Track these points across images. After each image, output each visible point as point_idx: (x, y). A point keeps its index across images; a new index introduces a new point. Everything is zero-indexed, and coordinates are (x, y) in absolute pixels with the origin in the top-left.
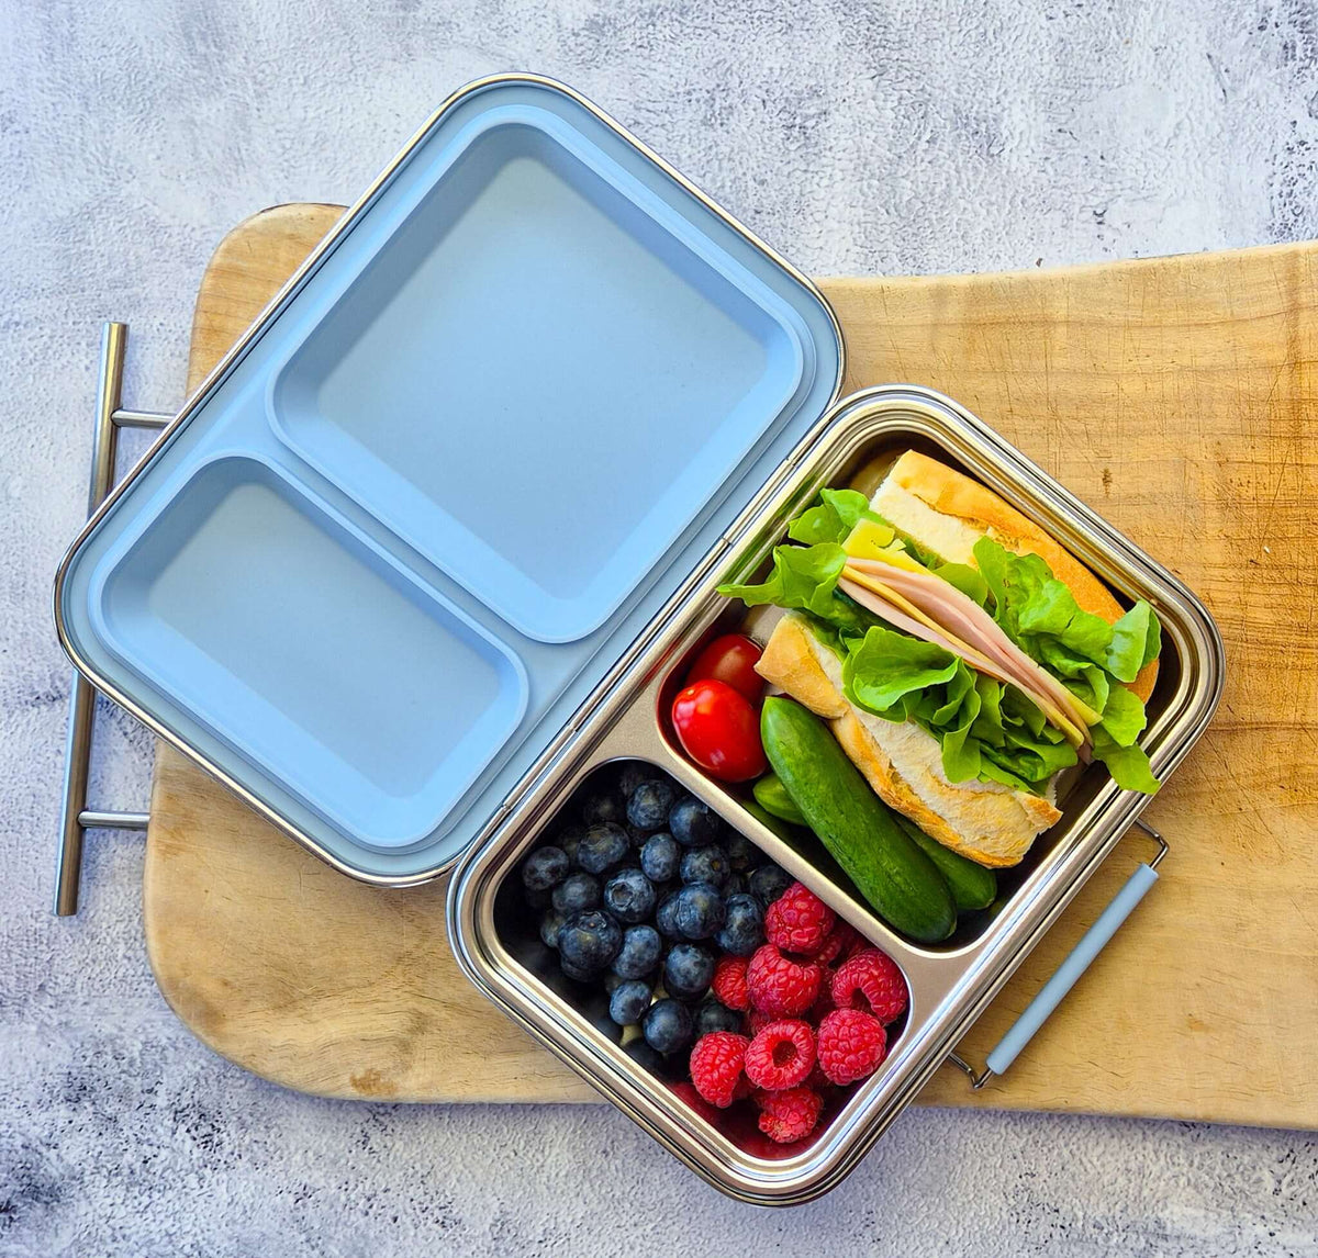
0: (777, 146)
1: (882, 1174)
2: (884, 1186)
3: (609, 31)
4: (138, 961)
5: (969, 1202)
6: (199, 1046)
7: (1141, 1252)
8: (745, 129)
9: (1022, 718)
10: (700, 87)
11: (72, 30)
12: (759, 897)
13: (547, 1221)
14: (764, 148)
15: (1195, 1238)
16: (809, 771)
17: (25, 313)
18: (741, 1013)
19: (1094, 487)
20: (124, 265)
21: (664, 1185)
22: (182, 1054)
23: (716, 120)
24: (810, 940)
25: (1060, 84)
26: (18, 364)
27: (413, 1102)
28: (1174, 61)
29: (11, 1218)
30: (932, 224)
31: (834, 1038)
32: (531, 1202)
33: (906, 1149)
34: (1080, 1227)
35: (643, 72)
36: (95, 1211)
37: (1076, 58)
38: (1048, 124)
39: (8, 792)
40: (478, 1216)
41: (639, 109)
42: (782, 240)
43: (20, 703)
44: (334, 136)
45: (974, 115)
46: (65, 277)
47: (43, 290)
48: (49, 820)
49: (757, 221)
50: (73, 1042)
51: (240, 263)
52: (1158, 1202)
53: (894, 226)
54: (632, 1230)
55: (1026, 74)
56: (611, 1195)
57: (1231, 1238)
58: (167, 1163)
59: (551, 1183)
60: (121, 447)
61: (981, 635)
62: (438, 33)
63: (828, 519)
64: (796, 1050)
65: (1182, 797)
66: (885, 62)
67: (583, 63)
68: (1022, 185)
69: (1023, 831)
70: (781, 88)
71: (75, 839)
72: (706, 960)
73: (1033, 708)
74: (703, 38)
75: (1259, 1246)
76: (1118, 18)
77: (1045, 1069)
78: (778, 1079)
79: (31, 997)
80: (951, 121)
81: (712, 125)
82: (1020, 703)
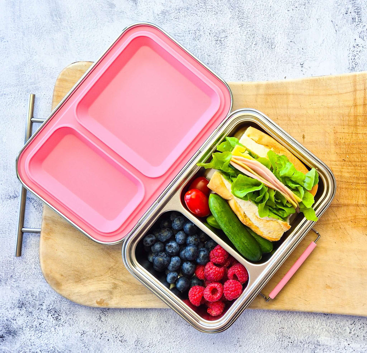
0: (213, 46)
1: (242, 328)
2: (243, 331)
3: (167, 14)
4: (38, 269)
5: (266, 335)
6: (54, 292)
7: (313, 349)
8: (205, 41)
9: (280, 200)
10: (192, 29)
11: (20, 14)
12: (208, 249)
14: (210, 46)
15: (328, 345)
16: (222, 214)
17: (7, 91)
18: (203, 280)
19: (300, 139)
20: (34, 78)
21: (182, 331)
22: (50, 295)
23: (197, 38)
24: (222, 261)
25: (291, 29)
26: (5, 105)
27: (113, 308)
28: (322, 22)
29: (3, 339)
30: (256, 67)
31: (228, 287)
32: (146, 335)
33: (249, 321)
34: (296, 343)
35: (177, 25)
36: (26, 338)
37: (295, 22)
38: (288, 40)
39: (2, 223)
40: (131, 339)
41: (175, 35)
43: (6, 198)
44: (92, 43)
45: (267, 37)
46: (18, 81)
47: (12, 85)
48: (14, 230)
50: (20, 291)
51: (66, 78)
52: (317, 335)
53: (245, 67)
54: (173, 343)
55: (282, 26)
56: (167, 333)
57: (338, 345)
58: (46, 324)
59: (151, 330)
60: (33, 128)
61: (269, 177)
62: (120, 14)
63: (227, 145)
64: (217, 291)
65: (324, 224)
66: (243, 22)
67: (160, 23)
68: (281, 56)
69: (280, 231)
70: (214, 30)
71: (20, 236)
72: (193, 265)
73: (283, 197)
74: (193, 16)
75: (345, 348)
76: (307, 11)
77: (286, 299)
78: (213, 299)
79: (8, 279)
80: (261, 39)
81: (195, 40)
82: (279, 196)
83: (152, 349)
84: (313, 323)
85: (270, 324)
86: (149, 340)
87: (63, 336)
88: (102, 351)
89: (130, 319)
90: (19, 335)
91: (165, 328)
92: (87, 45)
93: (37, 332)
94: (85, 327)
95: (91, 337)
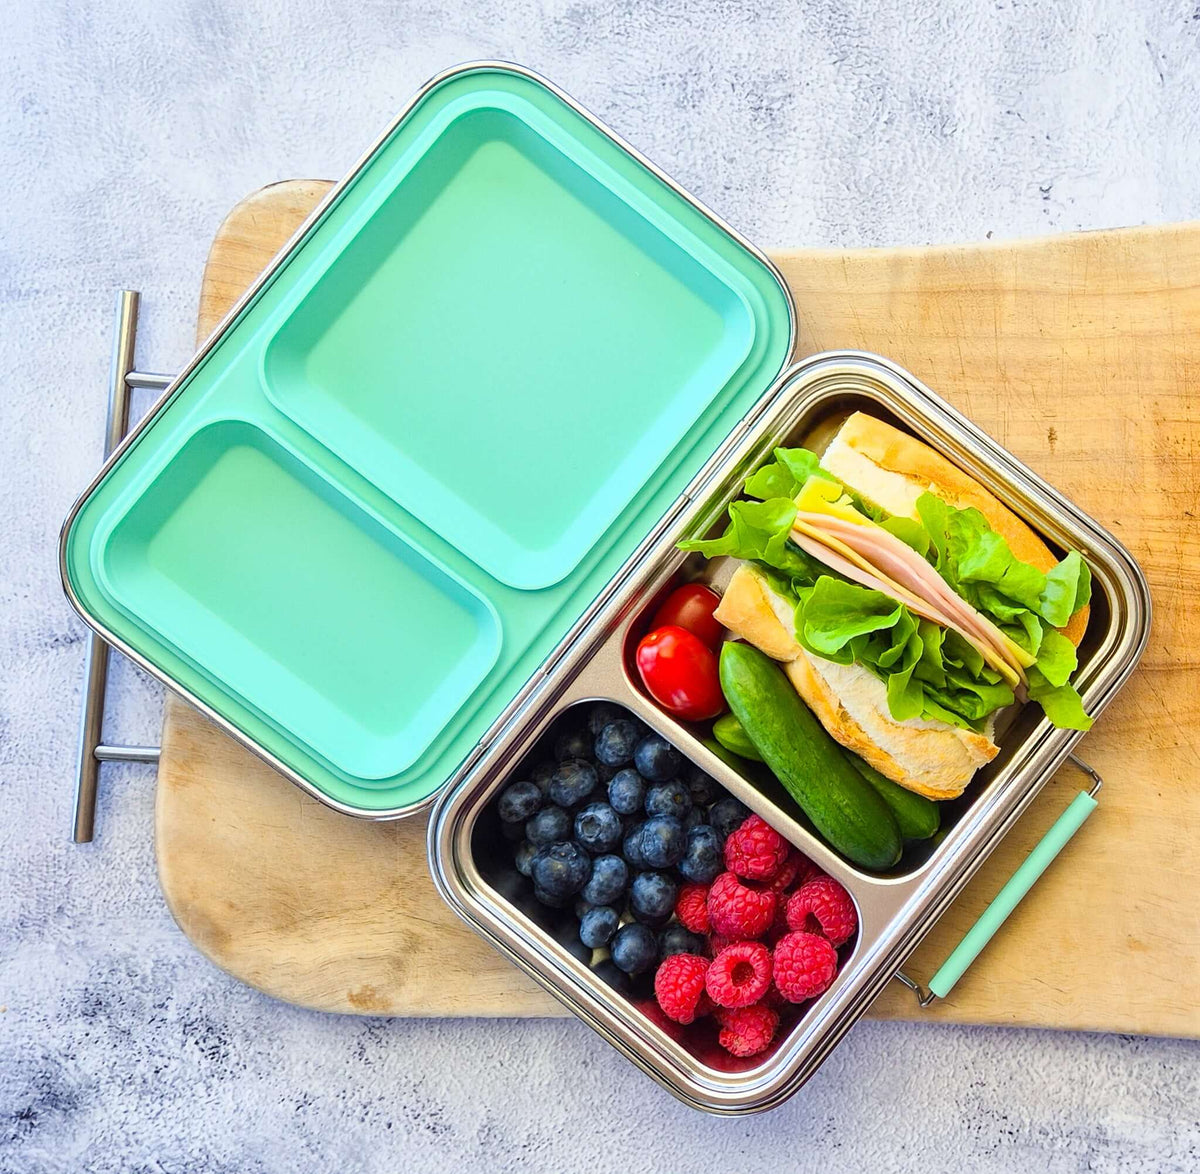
0: (745, 126)
1: (842, 1083)
2: (845, 1095)
3: (588, 19)
4: (150, 885)
5: (924, 1109)
6: (207, 964)
7: (1084, 1156)
8: (715, 111)
9: (963, 661)
10: (673, 71)
11: (88, 18)
12: (719, 829)
13: (531, 1127)
14: (733, 129)
15: (1135, 1142)
16: (764, 710)
17: (45, 282)
18: (703, 936)
19: (1040, 444)
20: (137, 237)
21: (640, 1094)
22: (192, 972)
23: (688, 102)
24: (766, 868)
25: (1008, 69)
26: (38, 329)
27: (407, 1016)
28: (1115, 48)
29: (32, 1124)
30: (889, 199)
31: (788, 959)
32: (516, 1109)
33: (865, 1060)
34: (1027, 1133)
35: (620, 58)
36: (110, 1117)
37: (1024, 45)
38: (997, 106)
39: (28, 728)
40: (466, 1122)
41: (616, 92)
42: (750, 214)
43: (40, 645)
44: (333, 118)
45: (928, 97)
46: (82, 248)
47: (62, 260)
48: (67, 754)
49: (726, 196)
50: (90, 960)
51: (245, 235)
52: (1099, 1109)
53: (854, 200)
54: (610, 1135)
55: (977, 59)
56: (590, 1102)
57: (1168, 1143)
58: (176, 1073)
59: (534, 1091)
60: (134, 406)
61: (923, 583)
62: (429, 21)
63: (781, 476)
64: (753, 970)
65: (1121, 733)
66: (846, 48)
67: (564, 49)
68: (973, 162)
69: (964, 766)
70: (749, 72)
71: (91, 771)
72: (669, 887)
73: (971, 651)
74: (676, 25)
75: (1194, 1151)
76: (1062, 8)
77: (994, 986)
78: (737, 997)
79: (50, 919)
80: (907, 103)
81: (685, 107)
82: (959, 646)
83: (538, 1156)
84: (1083, 1069)
85: (938, 1069)
86: (529, 1124)
87: (235, 1111)
88: (367, 1161)
89: (464, 1053)
90: (86, 1107)
91: (583, 1085)
92: (318, 124)
93: (148, 1099)
94: (309, 1082)
95: (330, 1114)
